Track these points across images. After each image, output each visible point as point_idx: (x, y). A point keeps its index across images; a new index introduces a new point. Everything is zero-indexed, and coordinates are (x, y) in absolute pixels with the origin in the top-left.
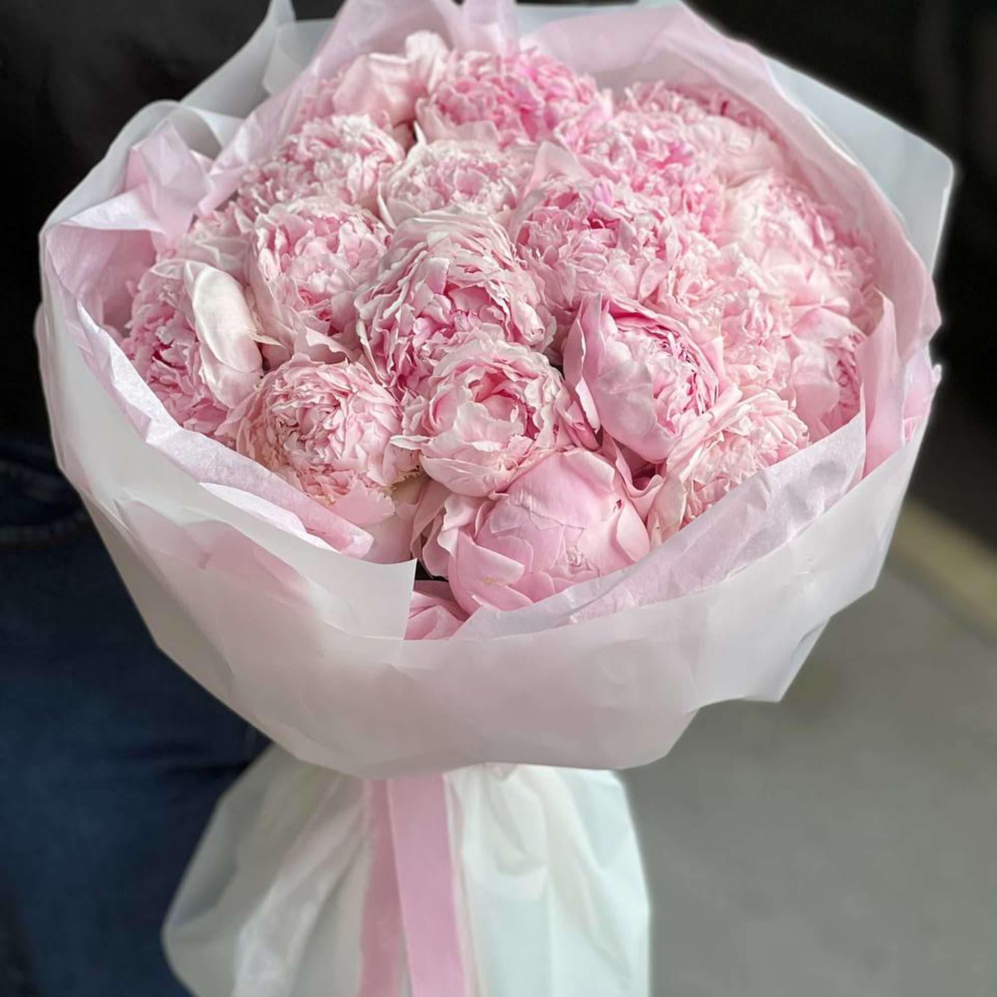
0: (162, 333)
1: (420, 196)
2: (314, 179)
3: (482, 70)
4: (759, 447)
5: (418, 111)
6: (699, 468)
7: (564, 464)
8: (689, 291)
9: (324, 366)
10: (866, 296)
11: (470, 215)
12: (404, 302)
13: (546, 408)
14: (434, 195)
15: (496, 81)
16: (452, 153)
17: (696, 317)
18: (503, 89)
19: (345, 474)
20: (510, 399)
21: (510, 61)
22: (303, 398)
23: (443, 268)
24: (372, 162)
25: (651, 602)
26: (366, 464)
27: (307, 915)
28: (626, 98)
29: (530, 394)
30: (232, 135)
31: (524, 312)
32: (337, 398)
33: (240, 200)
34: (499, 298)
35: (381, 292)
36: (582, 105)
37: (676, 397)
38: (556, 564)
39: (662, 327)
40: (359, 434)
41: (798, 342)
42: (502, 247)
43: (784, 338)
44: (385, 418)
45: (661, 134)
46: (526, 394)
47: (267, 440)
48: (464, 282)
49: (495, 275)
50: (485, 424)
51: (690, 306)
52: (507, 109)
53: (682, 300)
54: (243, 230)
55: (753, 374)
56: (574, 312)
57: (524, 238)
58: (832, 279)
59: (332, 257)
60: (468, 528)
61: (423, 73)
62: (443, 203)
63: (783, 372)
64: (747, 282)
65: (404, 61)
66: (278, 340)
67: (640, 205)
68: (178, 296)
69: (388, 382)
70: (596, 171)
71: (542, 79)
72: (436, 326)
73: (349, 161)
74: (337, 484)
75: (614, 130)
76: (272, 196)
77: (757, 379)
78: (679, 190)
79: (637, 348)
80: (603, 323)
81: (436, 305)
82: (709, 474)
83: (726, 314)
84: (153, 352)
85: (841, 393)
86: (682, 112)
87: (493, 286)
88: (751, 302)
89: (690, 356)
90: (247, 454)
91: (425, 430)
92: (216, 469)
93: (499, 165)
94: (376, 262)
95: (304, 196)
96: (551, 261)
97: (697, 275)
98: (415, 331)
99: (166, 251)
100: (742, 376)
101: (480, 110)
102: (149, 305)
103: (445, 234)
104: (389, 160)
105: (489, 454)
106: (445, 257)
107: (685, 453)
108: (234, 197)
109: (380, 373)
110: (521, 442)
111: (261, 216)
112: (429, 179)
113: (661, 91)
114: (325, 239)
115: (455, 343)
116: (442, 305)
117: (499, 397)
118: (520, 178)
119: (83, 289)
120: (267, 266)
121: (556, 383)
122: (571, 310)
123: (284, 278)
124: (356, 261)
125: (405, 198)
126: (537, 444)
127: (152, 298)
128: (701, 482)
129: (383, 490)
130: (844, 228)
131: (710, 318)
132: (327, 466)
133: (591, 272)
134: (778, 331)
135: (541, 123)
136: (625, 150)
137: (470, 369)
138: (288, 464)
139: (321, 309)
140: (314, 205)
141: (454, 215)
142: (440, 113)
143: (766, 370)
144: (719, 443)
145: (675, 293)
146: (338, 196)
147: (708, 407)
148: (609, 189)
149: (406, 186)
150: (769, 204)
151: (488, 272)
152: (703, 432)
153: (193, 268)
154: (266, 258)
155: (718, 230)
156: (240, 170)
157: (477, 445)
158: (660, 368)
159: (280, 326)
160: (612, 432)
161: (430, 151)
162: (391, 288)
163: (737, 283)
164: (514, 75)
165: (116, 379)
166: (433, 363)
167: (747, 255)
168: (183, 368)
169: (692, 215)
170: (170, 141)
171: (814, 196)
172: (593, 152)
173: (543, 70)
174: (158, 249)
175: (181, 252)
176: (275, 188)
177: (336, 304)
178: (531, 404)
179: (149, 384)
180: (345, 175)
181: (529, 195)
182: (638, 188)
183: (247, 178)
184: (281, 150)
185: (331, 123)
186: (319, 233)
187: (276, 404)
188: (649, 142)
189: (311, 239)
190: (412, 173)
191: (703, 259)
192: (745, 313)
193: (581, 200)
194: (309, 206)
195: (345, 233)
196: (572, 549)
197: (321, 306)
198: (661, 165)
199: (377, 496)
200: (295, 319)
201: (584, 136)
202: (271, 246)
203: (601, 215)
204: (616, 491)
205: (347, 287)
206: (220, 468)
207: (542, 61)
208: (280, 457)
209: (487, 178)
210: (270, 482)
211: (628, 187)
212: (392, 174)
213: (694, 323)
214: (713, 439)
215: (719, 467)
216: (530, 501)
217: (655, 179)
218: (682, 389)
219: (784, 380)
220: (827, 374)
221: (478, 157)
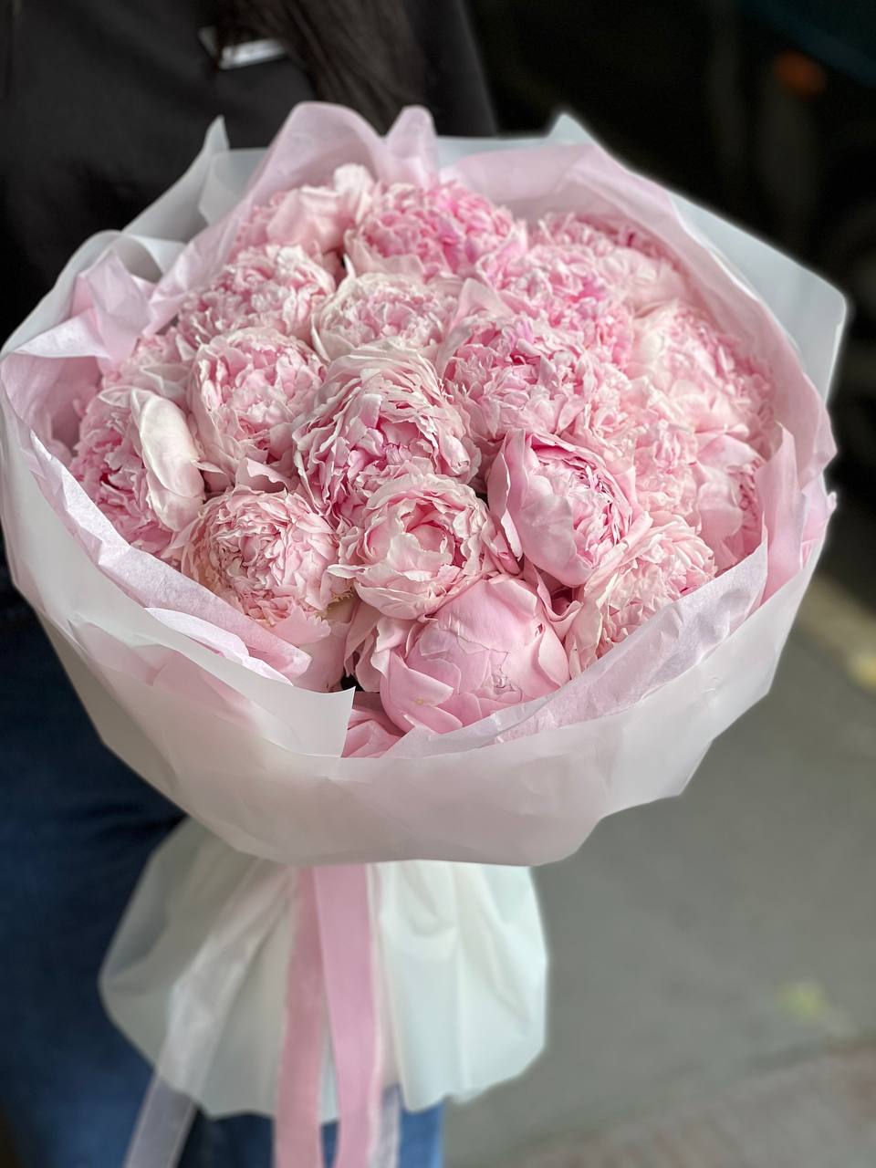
0: (110, 459)
1: (351, 330)
2: (250, 310)
3: (407, 203)
4: (670, 574)
5: (347, 242)
6: (615, 595)
7: (489, 591)
8: (603, 424)
9: (265, 495)
10: (762, 419)
11: (400, 351)
12: (339, 436)
13: (474, 538)
14: (365, 329)
15: (419, 214)
16: (381, 287)
17: (610, 449)
18: (426, 222)
19: (285, 599)
20: (439, 529)
21: (433, 194)
22: (244, 528)
23: (376, 404)
24: (305, 294)
25: (570, 722)
26: (304, 592)
27: (236, 971)
28: (538, 228)
29: (458, 525)
30: (172, 262)
31: (451, 446)
32: (277, 528)
33: (179, 325)
34: (428, 432)
35: (316, 425)
36: (500, 238)
37: (594, 529)
38: (482, 686)
39: (579, 459)
40: (298, 562)
41: (703, 469)
42: (431, 383)
43: (691, 464)
44: (322, 547)
45: (574, 268)
46: (454, 526)
47: (209, 563)
48: (394, 416)
49: (425, 411)
50: (417, 554)
51: (604, 438)
52: (431, 243)
53: (597, 432)
54: (185, 357)
55: (662, 501)
56: (498, 443)
57: (450, 373)
58: (733, 407)
59: (270, 389)
60: (399, 649)
61: (351, 206)
62: (373, 337)
63: (690, 498)
64: (657, 414)
65: (333, 195)
66: (219, 466)
67: (558, 341)
68: (125, 424)
69: (324, 510)
70: (517, 308)
71: (462, 212)
72: (369, 458)
73: (284, 295)
74: (277, 609)
75: (531, 266)
76: (211, 326)
77: (666, 505)
78: (593, 324)
79: (557, 484)
80: (526, 456)
81: (368, 439)
82: (625, 599)
83: (639, 445)
84: (101, 474)
85: (744, 517)
86: (593, 244)
87: (423, 422)
88: (662, 433)
89: (605, 486)
90: (191, 576)
91: (359, 559)
92: (165, 593)
93: (425, 299)
94: (310, 393)
95: (242, 327)
96: (477, 396)
97: (610, 409)
98: (350, 463)
99: (111, 373)
100: (652, 502)
101: (406, 243)
102: (98, 431)
103: (378, 370)
104: (321, 292)
105: (420, 584)
106: (377, 393)
107: (601, 579)
108: (174, 322)
109: (316, 502)
110: (449, 571)
111: (203, 347)
112: (360, 312)
113: (572, 221)
114: (263, 371)
115: (387, 475)
116: (375, 439)
117: (427, 526)
118: (446, 313)
119: (33, 407)
120: (209, 397)
121: (481, 514)
122: (494, 441)
123: (225, 409)
124: (292, 391)
125: (337, 331)
126: (464, 572)
127: (100, 424)
128: (617, 608)
129: (319, 613)
130: (742, 355)
131: (624, 450)
132: (268, 591)
133: (514, 408)
134: (684, 458)
135: (462, 257)
136: (542, 286)
137: (402, 502)
138: (230, 587)
139: (259, 439)
140: (253, 337)
141: (386, 351)
142: (367, 245)
143: (674, 497)
144: (633, 570)
145: (591, 426)
146: (274, 327)
147: (622, 534)
148: (529, 325)
149: (338, 319)
150: (674, 334)
151: (417, 408)
152: (618, 560)
153: (139, 397)
154: (208, 390)
155: (627, 361)
156: (180, 297)
157: (407, 574)
158: (579, 501)
159: (222, 455)
160: (533, 559)
161: (360, 284)
162: (327, 421)
163: (648, 415)
164: (436, 209)
165: (69, 504)
166: (367, 493)
167: (656, 387)
168: (131, 492)
169: (605, 348)
170: (115, 271)
171: (714, 324)
172: (512, 287)
173: (463, 203)
174: (104, 371)
175: (127, 378)
176: (214, 318)
177: (274, 434)
178: (459, 535)
179: (98, 504)
180: (280, 307)
181: (453, 331)
182: (555, 322)
183: (186, 306)
184: (219, 279)
185: (265, 253)
186: (258, 366)
187: (219, 533)
188: (564, 277)
189: (250, 372)
190: (344, 305)
191: (616, 392)
192: (656, 444)
193: (503, 337)
194: (248, 337)
195: (283, 366)
196: (497, 672)
197: (260, 436)
198: (575, 299)
199: (316, 620)
200: (235, 447)
201: (502, 269)
202: (212, 377)
203: (522, 352)
204: (537, 615)
205: (284, 418)
206: (168, 591)
207: (460, 194)
208: (223, 581)
209: (414, 313)
210: (215, 605)
211: (547, 322)
212: (323, 307)
213: (608, 455)
214: (628, 566)
215: (633, 593)
216: (458, 627)
217: (571, 314)
218: (599, 519)
219: (690, 504)
220: (730, 500)
221: (405, 292)
